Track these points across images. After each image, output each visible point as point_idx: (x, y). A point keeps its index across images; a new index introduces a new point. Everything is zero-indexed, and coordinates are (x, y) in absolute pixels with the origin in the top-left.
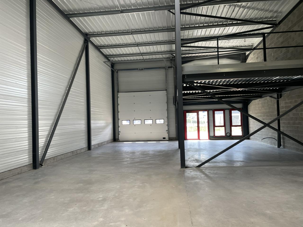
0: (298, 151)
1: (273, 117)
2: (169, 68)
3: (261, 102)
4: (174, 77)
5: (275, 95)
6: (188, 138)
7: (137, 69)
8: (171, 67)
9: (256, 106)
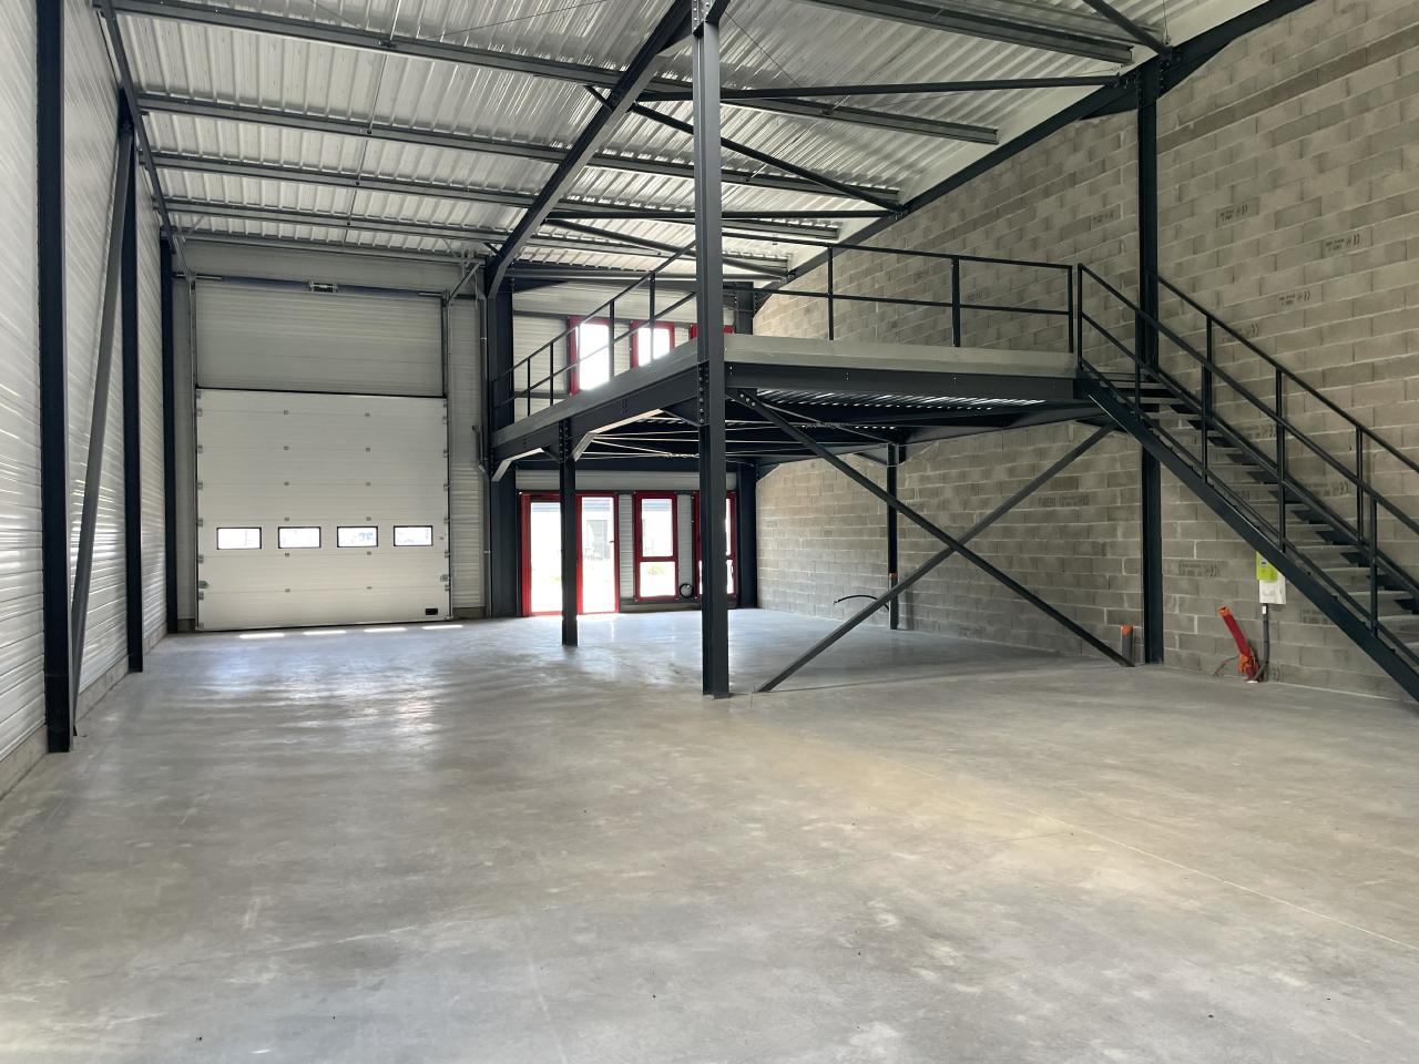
0: (966, 635)
1: (871, 524)
2: (459, 302)
3: (817, 472)
4: (482, 342)
5: (882, 451)
6: (534, 609)
7: (305, 284)
8: (472, 297)
9: (796, 484)
